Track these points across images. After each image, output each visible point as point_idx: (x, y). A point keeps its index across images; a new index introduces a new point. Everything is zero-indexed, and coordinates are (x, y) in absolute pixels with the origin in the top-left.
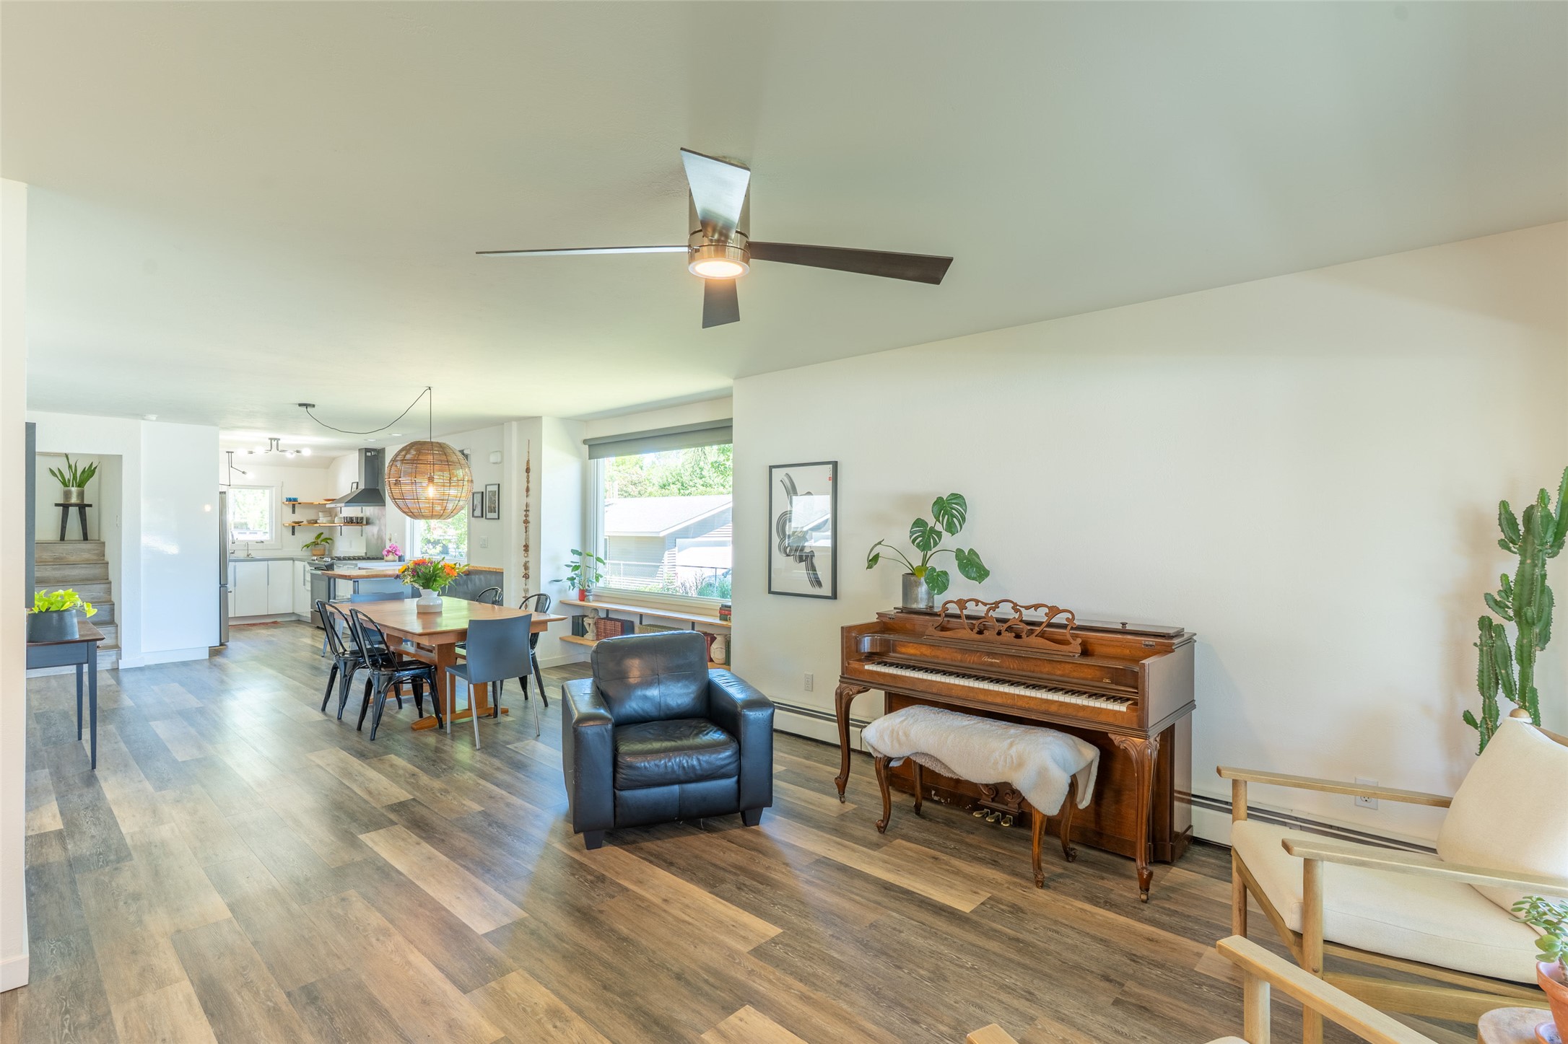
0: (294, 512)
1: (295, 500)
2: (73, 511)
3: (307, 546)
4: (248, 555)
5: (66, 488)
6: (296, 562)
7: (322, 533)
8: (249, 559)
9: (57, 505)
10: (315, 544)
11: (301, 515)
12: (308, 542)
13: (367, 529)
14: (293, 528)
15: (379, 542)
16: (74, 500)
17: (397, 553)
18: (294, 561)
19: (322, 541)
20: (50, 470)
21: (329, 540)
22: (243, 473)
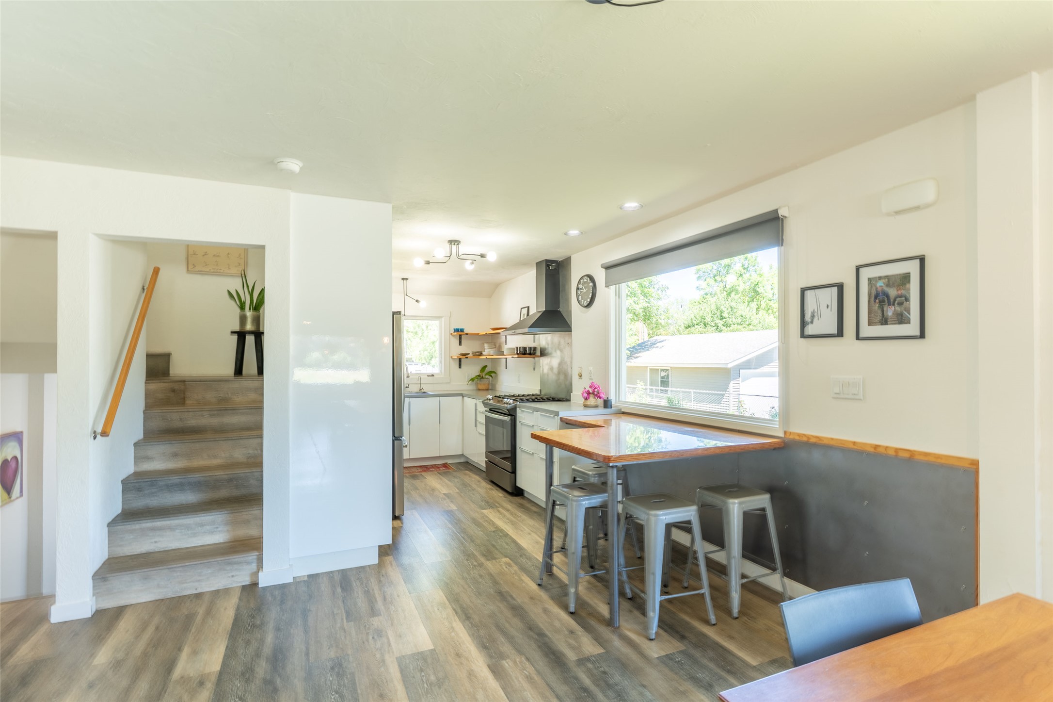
0: (460, 344)
1: (462, 330)
2: (250, 340)
3: (472, 380)
4: (421, 390)
5: (242, 313)
6: (465, 398)
7: (486, 366)
8: (423, 394)
9: (233, 333)
10: (480, 377)
11: (468, 347)
12: (473, 376)
13: (544, 362)
14: (460, 360)
15: (562, 377)
16: (249, 327)
17: (602, 395)
18: (463, 397)
19: (486, 375)
20: (229, 291)
21: (493, 374)
22: (417, 301)
